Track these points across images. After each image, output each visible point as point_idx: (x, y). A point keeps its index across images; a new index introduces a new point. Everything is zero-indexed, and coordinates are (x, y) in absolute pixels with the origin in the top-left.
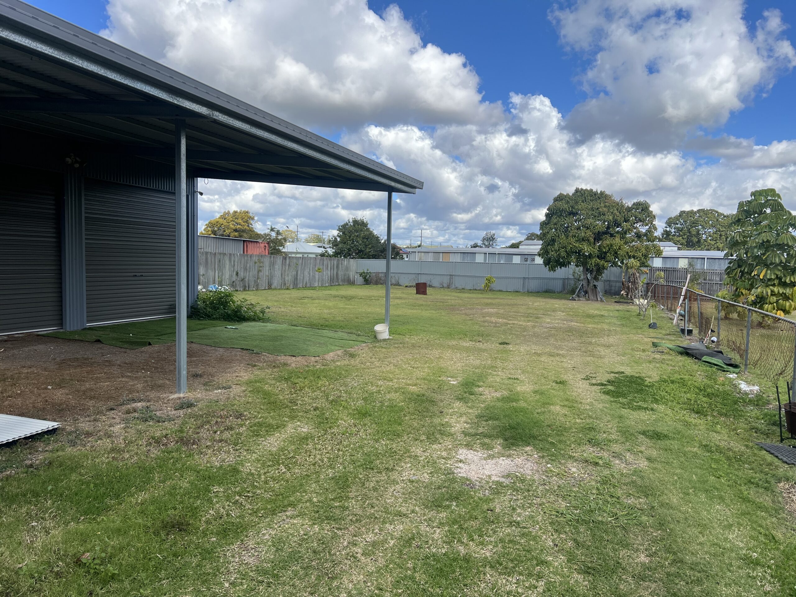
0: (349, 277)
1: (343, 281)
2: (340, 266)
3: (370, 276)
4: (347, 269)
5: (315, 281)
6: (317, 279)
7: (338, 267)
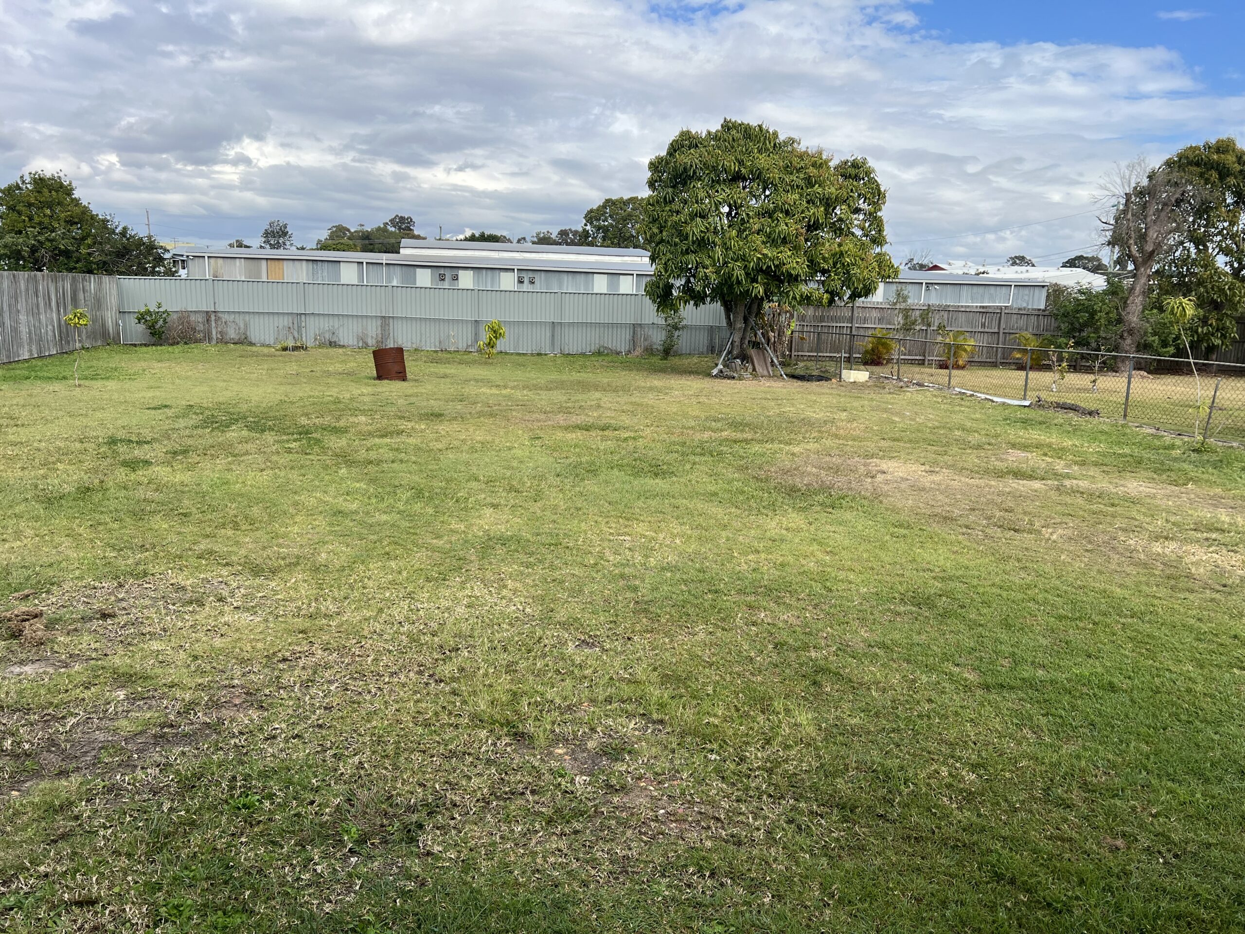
0: (104, 325)
1: (92, 335)
2: (81, 296)
3: (165, 321)
4: (98, 303)
5: (20, 345)
6: (24, 336)
7: (75, 299)
